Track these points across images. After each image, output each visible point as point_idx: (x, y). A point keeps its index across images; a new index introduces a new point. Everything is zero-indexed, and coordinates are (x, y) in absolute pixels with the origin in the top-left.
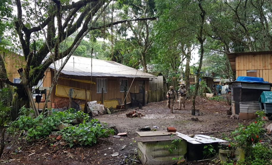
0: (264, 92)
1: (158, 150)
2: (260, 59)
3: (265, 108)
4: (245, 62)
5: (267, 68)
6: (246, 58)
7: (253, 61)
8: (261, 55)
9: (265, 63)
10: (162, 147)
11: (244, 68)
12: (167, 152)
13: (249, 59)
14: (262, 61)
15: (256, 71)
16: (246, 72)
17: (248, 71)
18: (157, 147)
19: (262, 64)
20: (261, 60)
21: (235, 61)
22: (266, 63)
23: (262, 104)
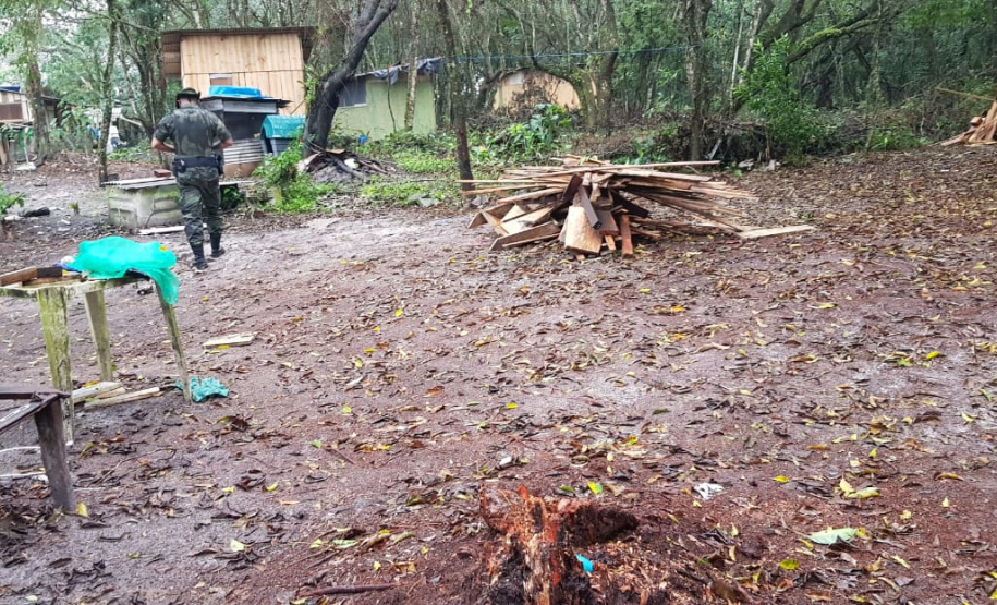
0: (269, 117)
1: (159, 200)
2: (236, 47)
3: (274, 148)
4: (204, 53)
5: (253, 69)
6: (206, 43)
7: (222, 52)
8: (239, 38)
9: (249, 55)
10: (165, 195)
11: (203, 68)
12: (172, 203)
13: (212, 46)
14: (243, 52)
15: (229, 76)
16: (208, 78)
17: (213, 77)
18: (157, 195)
19: (241, 60)
20: (239, 49)
21: (178, 50)
22: (251, 58)
23: (268, 142)
